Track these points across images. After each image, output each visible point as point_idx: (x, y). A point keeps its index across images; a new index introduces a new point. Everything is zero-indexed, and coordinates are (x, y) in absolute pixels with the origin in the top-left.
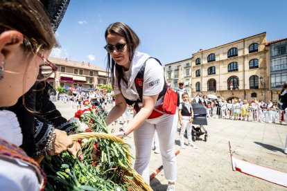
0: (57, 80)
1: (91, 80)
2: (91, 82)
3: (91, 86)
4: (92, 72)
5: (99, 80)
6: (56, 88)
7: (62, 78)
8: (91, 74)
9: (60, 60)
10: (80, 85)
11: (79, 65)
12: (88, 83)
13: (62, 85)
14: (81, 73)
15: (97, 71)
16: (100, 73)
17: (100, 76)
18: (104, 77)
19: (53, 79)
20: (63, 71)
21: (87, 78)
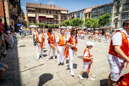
0: (37, 18)
1: (57, 17)
2: (57, 19)
3: (57, 21)
5: (62, 17)
6: (37, 24)
7: (40, 17)
8: (57, 14)
9: (37, 5)
10: (50, 21)
11: (48, 8)
12: (55, 19)
13: (40, 21)
14: (50, 13)
15: (60, 11)
16: (62, 12)
17: (62, 14)
18: (65, 14)
19: (35, 18)
20: (40, 12)
21: (54, 16)
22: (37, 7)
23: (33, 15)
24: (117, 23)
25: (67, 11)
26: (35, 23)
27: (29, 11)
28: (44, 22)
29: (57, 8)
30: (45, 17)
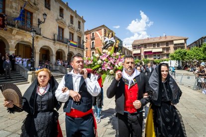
0: (142, 54)
1: (168, 49)
4: (167, 43)
5: (175, 48)
7: (145, 52)
8: (167, 45)
10: (159, 56)
11: (157, 40)
13: (146, 57)
15: (172, 41)
16: (175, 42)
17: (175, 45)
18: (181, 44)
19: (140, 54)
20: (145, 47)
21: (163, 49)
22: (142, 43)
23: (138, 51)
25: (185, 40)
26: (140, 59)
27: (134, 48)
28: (150, 57)
29: (169, 39)
30: (151, 52)
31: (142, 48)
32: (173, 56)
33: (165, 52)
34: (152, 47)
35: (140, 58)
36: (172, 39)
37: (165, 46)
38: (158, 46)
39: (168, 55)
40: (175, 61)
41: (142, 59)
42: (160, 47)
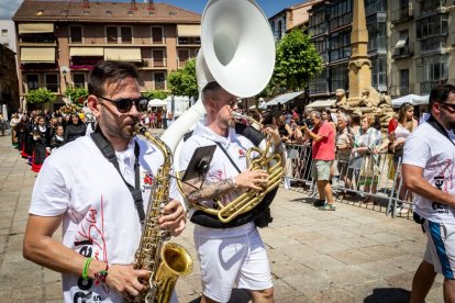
0: (65, 68)
1: (159, 54)
4: (160, 29)
5: (182, 53)
7: (76, 60)
8: (157, 39)
13: (78, 79)
14: (127, 39)
15: (171, 28)
16: (183, 31)
17: (183, 40)
19: (54, 65)
20: (76, 38)
21: (145, 51)
22: (62, 17)
23: (44, 55)
24: (408, 70)
27: (24, 39)
29: (161, 16)
30: (102, 58)
31: (63, 42)
32: (180, 82)
33: (151, 64)
34: (104, 41)
35: (53, 83)
36: (173, 19)
37: (149, 42)
38: (124, 40)
39: (159, 76)
40: (186, 98)
41: (63, 89)
42: (135, 42)
